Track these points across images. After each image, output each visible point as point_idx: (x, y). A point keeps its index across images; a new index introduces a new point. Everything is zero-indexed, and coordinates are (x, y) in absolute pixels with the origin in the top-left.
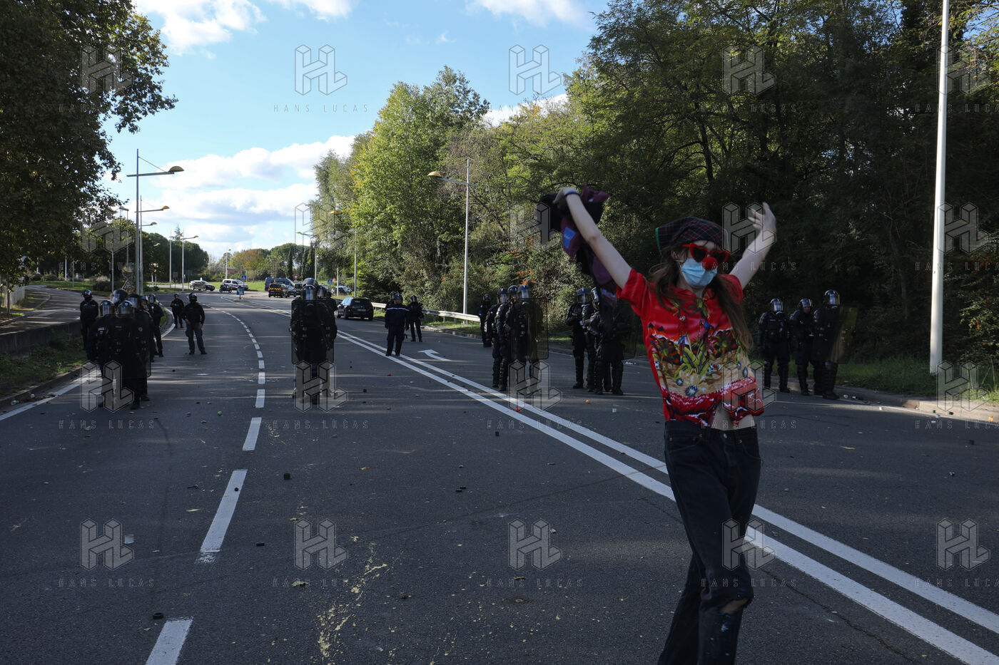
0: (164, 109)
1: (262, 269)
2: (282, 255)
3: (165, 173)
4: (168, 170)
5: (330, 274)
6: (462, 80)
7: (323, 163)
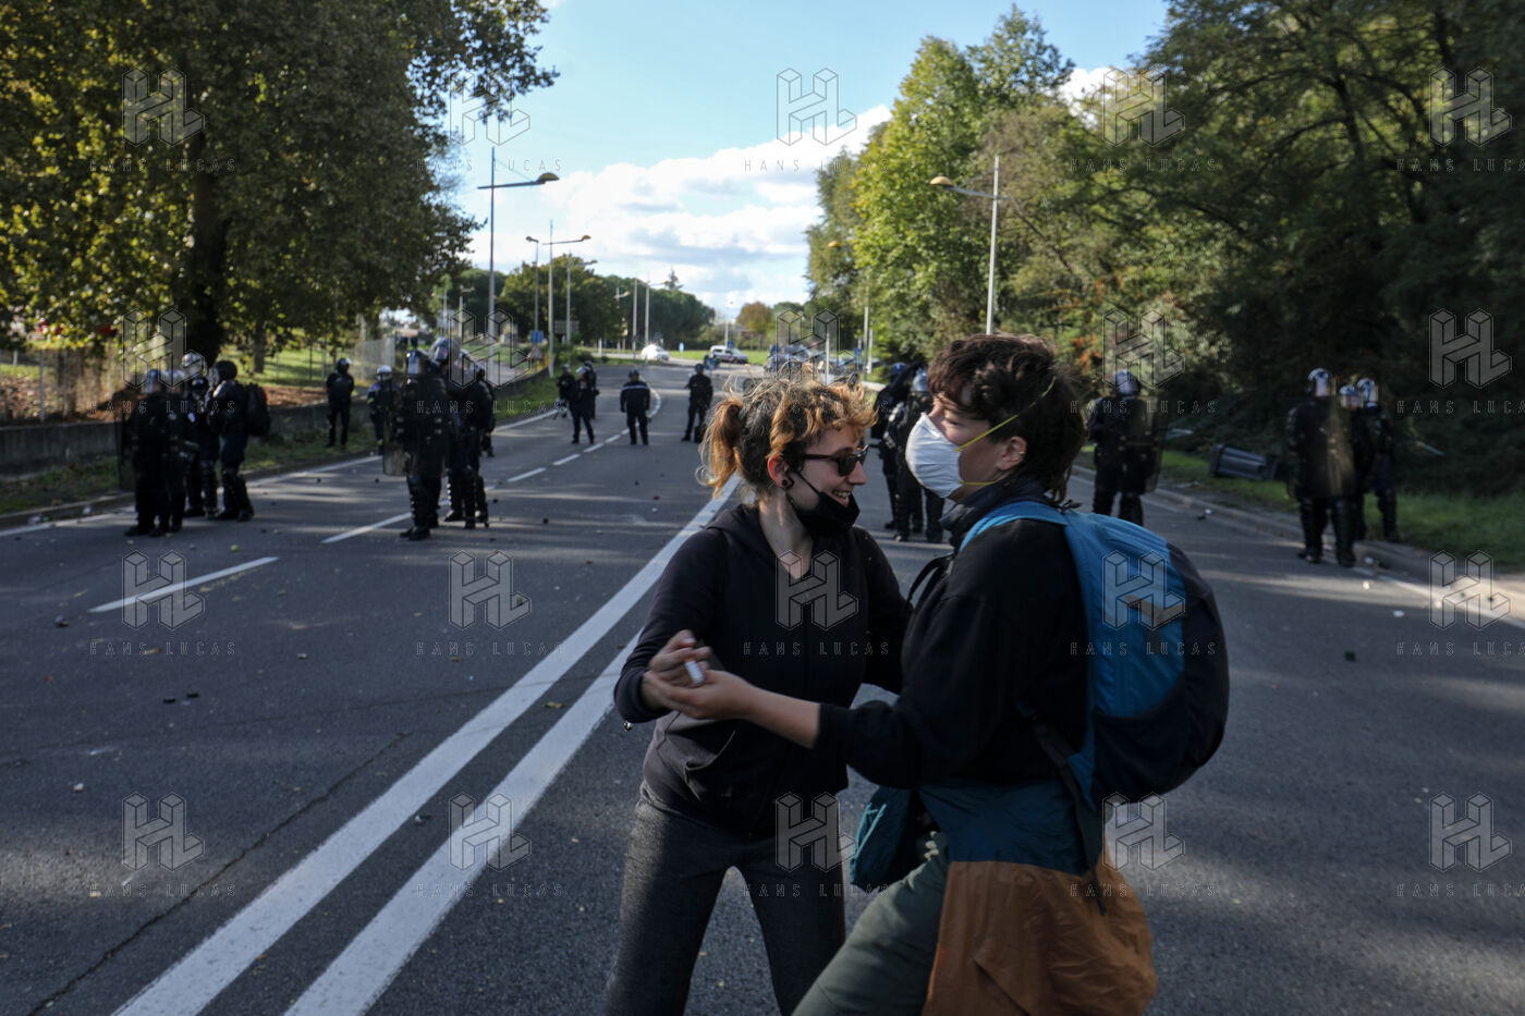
0: (539, 87)
3: (532, 183)
4: (535, 179)
6: (1037, 30)
7: (831, 166)
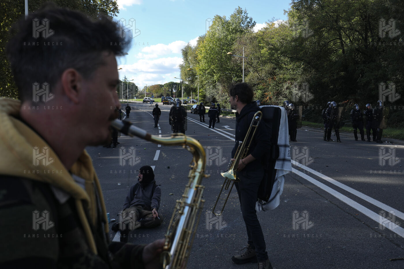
1: (160, 93)
2: (168, 87)
5: (188, 95)
6: (245, 13)
7: (185, 48)
